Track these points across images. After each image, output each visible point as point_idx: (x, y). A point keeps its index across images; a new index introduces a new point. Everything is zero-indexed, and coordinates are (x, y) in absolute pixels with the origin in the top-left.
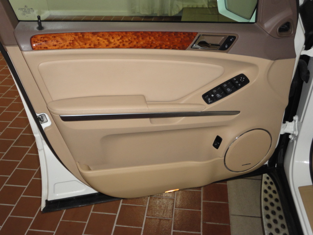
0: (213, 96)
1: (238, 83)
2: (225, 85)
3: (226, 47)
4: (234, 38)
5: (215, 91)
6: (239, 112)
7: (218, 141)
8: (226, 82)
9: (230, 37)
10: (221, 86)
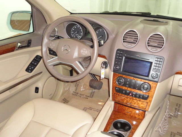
0: (30, 69)
1: (38, 59)
2: (33, 62)
3: (29, 45)
4: (31, 40)
5: (30, 66)
6: (42, 72)
7: (37, 90)
8: (33, 61)
9: (29, 41)
10: (31, 63)
